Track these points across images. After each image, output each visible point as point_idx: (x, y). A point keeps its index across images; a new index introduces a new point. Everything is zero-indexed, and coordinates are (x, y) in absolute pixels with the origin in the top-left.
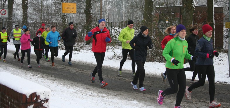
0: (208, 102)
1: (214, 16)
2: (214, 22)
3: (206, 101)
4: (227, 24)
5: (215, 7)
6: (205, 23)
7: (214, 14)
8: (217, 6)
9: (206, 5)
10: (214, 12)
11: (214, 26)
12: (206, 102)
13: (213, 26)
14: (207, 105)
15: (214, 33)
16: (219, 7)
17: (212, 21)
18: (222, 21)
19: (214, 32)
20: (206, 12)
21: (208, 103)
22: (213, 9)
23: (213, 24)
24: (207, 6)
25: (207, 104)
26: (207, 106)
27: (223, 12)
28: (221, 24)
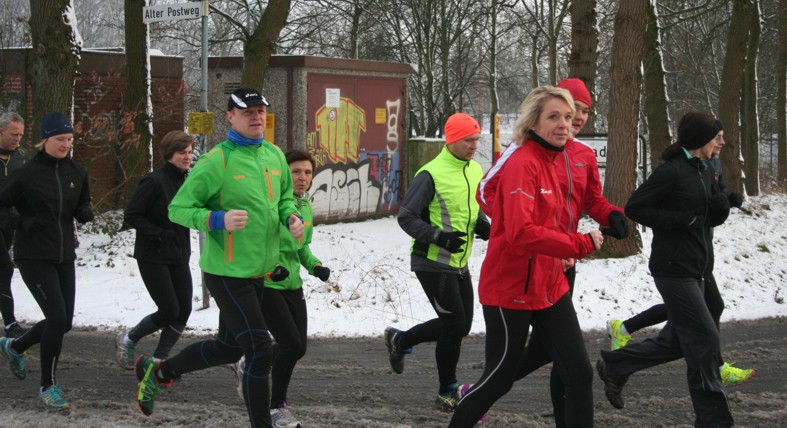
0: (126, 407)
1: (149, 88)
2: (150, 111)
3: (117, 404)
4: (194, 117)
5: (152, 58)
6: (117, 113)
7: (149, 82)
8: (162, 55)
9: (121, 50)
10: (149, 76)
11: (151, 125)
12: (119, 407)
13: (147, 127)
14: (122, 418)
15: (151, 153)
16: (167, 58)
17: (144, 106)
18: (181, 106)
19: (151, 149)
20: (123, 76)
21: (124, 410)
22: (145, 63)
23: (146, 117)
24: (124, 52)
25: (123, 413)
26: (121, 423)
27: (181, 74)
28: (174, 117)
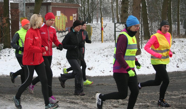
0: (5, 96)
1: (10, 11)
2: (10, 17)
3: (2, 95)
4: (22, 19)
5: (10, 3)
6: (1, 18)
7: (10, 10)
8: (13, 2)
9: (2, 1)
10: (10, 8)
11: (10, 21)
12: (3, 96)
13: (9, 22)
14: (3, 99)
15: (11, 28)
16: (15, 3)
17: (9, 16)
18: (18, 16)
19: (10, 27)
20: (3, 8)
21: (4, 97)
22: (9, 4)
23: (9, 19)
24: (3, 2)
25: (4, 98)
26: (3, 100)
27: (18, 7)
28: (16, 19)
